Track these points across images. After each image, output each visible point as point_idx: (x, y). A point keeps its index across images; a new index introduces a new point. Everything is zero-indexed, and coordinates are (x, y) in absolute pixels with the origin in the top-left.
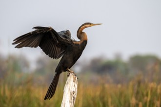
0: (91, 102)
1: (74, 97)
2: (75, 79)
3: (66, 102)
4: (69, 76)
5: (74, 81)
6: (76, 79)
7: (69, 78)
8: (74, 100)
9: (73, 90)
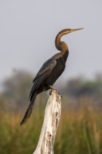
0: (72, 129)
1: (57, 120)
2: (58, 98)
3: (48, 126)
4: (50, 94)
5: (57, 101)
6: (60, 98)
7: (51, 97)
8: (57, 123)
9: (55, 111)
